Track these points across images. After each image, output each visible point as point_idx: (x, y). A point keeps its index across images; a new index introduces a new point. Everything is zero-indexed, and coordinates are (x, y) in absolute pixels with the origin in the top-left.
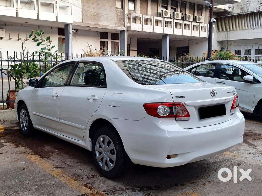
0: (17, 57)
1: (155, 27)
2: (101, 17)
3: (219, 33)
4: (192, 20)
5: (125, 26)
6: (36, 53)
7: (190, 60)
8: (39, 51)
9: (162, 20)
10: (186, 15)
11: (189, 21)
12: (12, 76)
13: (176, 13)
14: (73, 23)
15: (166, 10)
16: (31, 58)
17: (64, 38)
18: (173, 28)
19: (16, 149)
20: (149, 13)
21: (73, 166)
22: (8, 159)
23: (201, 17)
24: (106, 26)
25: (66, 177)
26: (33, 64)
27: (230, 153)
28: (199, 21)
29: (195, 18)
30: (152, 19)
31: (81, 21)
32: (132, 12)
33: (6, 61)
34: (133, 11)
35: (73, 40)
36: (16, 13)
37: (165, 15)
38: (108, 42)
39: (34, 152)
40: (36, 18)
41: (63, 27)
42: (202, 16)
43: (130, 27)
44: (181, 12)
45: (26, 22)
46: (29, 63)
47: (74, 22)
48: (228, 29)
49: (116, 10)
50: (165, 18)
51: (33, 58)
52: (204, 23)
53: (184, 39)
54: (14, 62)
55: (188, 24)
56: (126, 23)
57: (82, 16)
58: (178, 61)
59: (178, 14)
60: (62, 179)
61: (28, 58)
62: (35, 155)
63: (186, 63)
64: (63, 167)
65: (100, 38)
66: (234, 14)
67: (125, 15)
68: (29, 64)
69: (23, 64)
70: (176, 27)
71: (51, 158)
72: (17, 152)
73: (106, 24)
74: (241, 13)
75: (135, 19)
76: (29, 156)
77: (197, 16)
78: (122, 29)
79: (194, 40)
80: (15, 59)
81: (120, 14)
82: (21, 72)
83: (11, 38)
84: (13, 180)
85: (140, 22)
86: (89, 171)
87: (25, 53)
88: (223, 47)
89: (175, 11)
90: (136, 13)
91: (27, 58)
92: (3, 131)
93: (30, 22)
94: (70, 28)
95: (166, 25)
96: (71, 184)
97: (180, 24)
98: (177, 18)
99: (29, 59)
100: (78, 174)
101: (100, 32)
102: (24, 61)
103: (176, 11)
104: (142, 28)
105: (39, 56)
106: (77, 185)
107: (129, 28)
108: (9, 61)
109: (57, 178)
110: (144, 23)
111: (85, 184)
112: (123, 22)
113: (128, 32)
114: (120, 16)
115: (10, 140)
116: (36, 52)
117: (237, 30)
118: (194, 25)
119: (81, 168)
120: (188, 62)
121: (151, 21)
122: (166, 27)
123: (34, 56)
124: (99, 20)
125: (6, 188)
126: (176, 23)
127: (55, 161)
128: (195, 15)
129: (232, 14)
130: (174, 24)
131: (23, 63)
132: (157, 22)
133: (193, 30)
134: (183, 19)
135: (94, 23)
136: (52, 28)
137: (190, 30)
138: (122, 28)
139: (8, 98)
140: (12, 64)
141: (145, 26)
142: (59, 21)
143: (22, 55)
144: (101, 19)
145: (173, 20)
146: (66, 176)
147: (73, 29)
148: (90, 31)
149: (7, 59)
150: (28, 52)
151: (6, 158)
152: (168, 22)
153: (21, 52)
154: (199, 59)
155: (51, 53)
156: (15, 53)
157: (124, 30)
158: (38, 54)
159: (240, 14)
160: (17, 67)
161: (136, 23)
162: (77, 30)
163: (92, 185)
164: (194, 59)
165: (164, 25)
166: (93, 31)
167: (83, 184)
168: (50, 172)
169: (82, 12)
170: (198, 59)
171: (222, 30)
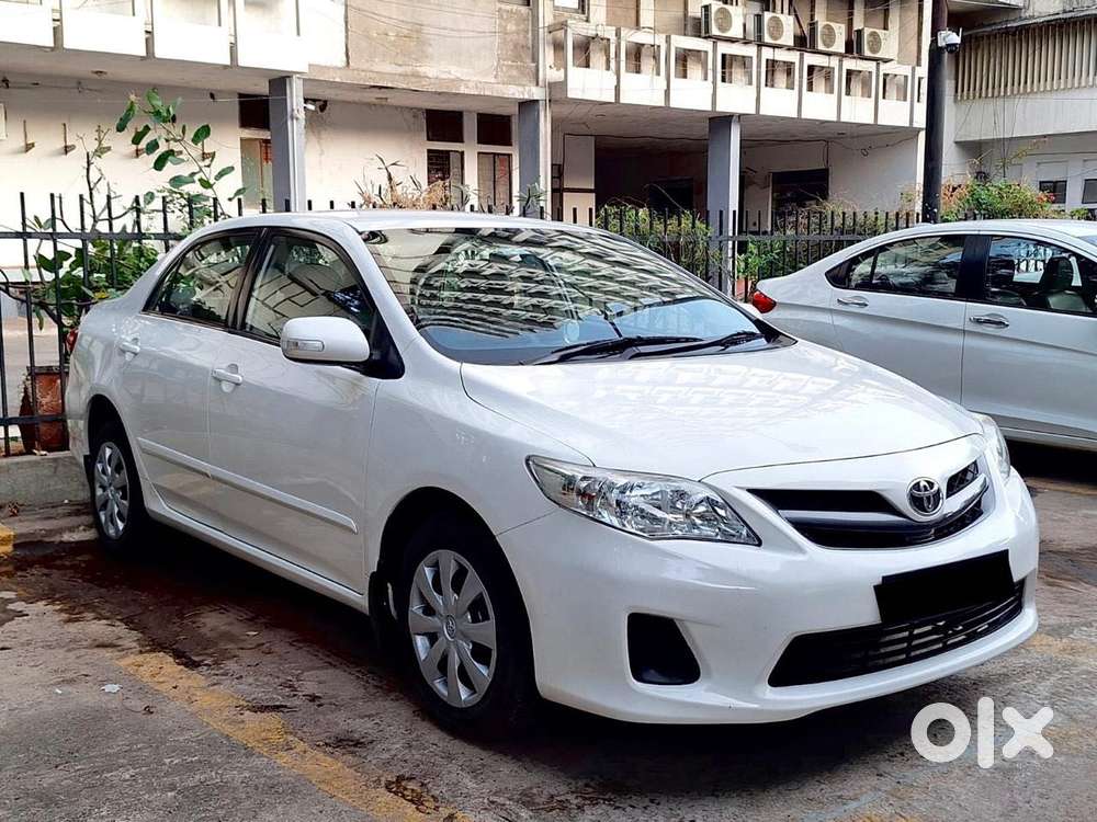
0: (65, 219)
1: (676, 82)
2: (432, 42)
3: (964, 107)
4: (842, 50)
5: (540, 83)
6: (148, 198)
7: (843, 224)
8: (161, 191)
9: (706, 52)
10: (813, 26)
11: (829, 54)
12: (43, 306)
13: (767, 16)
14: (306, 69)
15: (726, 6)
16: (129, 220)
17: (267, 141)
18: (758, 87)
19: (71, 630)
20: (647, 18)
21: (333, 701)
22: (35, 672)
23: (881, 33)
24: (453, 80)
25: (305, 752)
26: (134, 248)
27: (1051, 638)
28: (874, 51)
29: (854, 37)
30: (659, 46)
31: (340, 61)
32: (571, 17)
33: (17, 235)
34: (576, 11)
35: (305, 148)
36: (54, 28)
37: (721, 28)
38: (462, 153)
39: (153, 640)
40: (143, 53)
41: (263, 88)
42: (886, 28)
43: (563, 85)
44: (793, 11)
45: (97, 72)
46: (116, 247)
47: (310, 65)
48: (1006, 86)
49: (500, 9)
50: (719, 44)
51: (137, 223)
52: (899, 63)
53: (806, 137)
54: (51, 243)
55: (823, 67)
56: (545, 66)
57: (347, 37)
58: (788, 232)
59: (777, 24)
60: (284, 759)
61: (114, 222)
62: (157, 654)
63: (823, 238)
64: (286, 707)
65: (429, 139)
66: (1033, 17)
67: (541, 30)
68: (120, 249)
69: (91, 249)
70: (770, 82)
71: (231, 665)
72: (73, 641)
73: (455, 72)
74: (1065, 12)
75: (584, 48)
76: (131, 659)
77: (867, 31)
78: (526, 97)
79: (853, 137)
80: (54, 229)
81: (517, 25)
82: (83, 288)
83: (33, 145)
84: (61, 767)
85: (608, 61)
86: (406, 721)
87: (100, 202)
88: (983, 169)
89: (763, 11)
90: (587, 21)
91: (107, 222)
92: (9, 548)
93: (113, 72)
94: (291, 93)
95: (723, 73)
96: (328, 783)
97: (789, 69)
98: (776, 39)
99: (117, 229)
100: (356, 736)
101: (427, 110)
102: (96, 237)
103: (768, 10)
104: (617, 89)
105: (164, 211)
106: (353, 787)
107: (557, 90)
108: (30, 236)
109: (263, 756)
110: (623, 64)
111: (391, 783)
112: (528, 60)
113: (556, 108)
114: (518, 34)
115: (40, 591)
116: (150, 196)
117: (1048, 88)
118: (850, 73)
119: (371, 708)
120: (835, 232)
121: (656, 58)
122: (723, 80)
123: (139, 211)
124: (423, 56)
125: (31, 800)
126: (772, 64)
127: (251, 680)
128: (857, 25)
129: (1026, 19)
130: (759, 66)
131: (90, 246)
132: (684, 58)
133: (848, 93)
134: (803, 43)
135: (400, 70)
136: (212, 96)
137: (832, 92)
138: (527, 88)
139: (28, 405)
140: (41, 252)
141: (629, 79)
142: (242, 62)
143: (87, 208)
144: (430, 50)
145: (755, 48)
146: (302, 746)
147: (306, 101)
148: (382, 106)
149: (21, 230)
150: (112, 195)
151: (26, 669)
152: (733, 57)
153: (81, 197)
154: (881, 221)
155: (215, 200)
156: (57, 201)
157: (537, 101)
158: (157, 204)
159: (1061, 16)
160: (66, 264)
161: (588, 66)
162: (326, 102)
163: (423, 785)
164: (860, 218)
165: (714, 71)
166: (396, 107)
167: (383, 783)
168: (228, 729)
169: (346, 23)
170: (876, 218)
171: (980, 94)
